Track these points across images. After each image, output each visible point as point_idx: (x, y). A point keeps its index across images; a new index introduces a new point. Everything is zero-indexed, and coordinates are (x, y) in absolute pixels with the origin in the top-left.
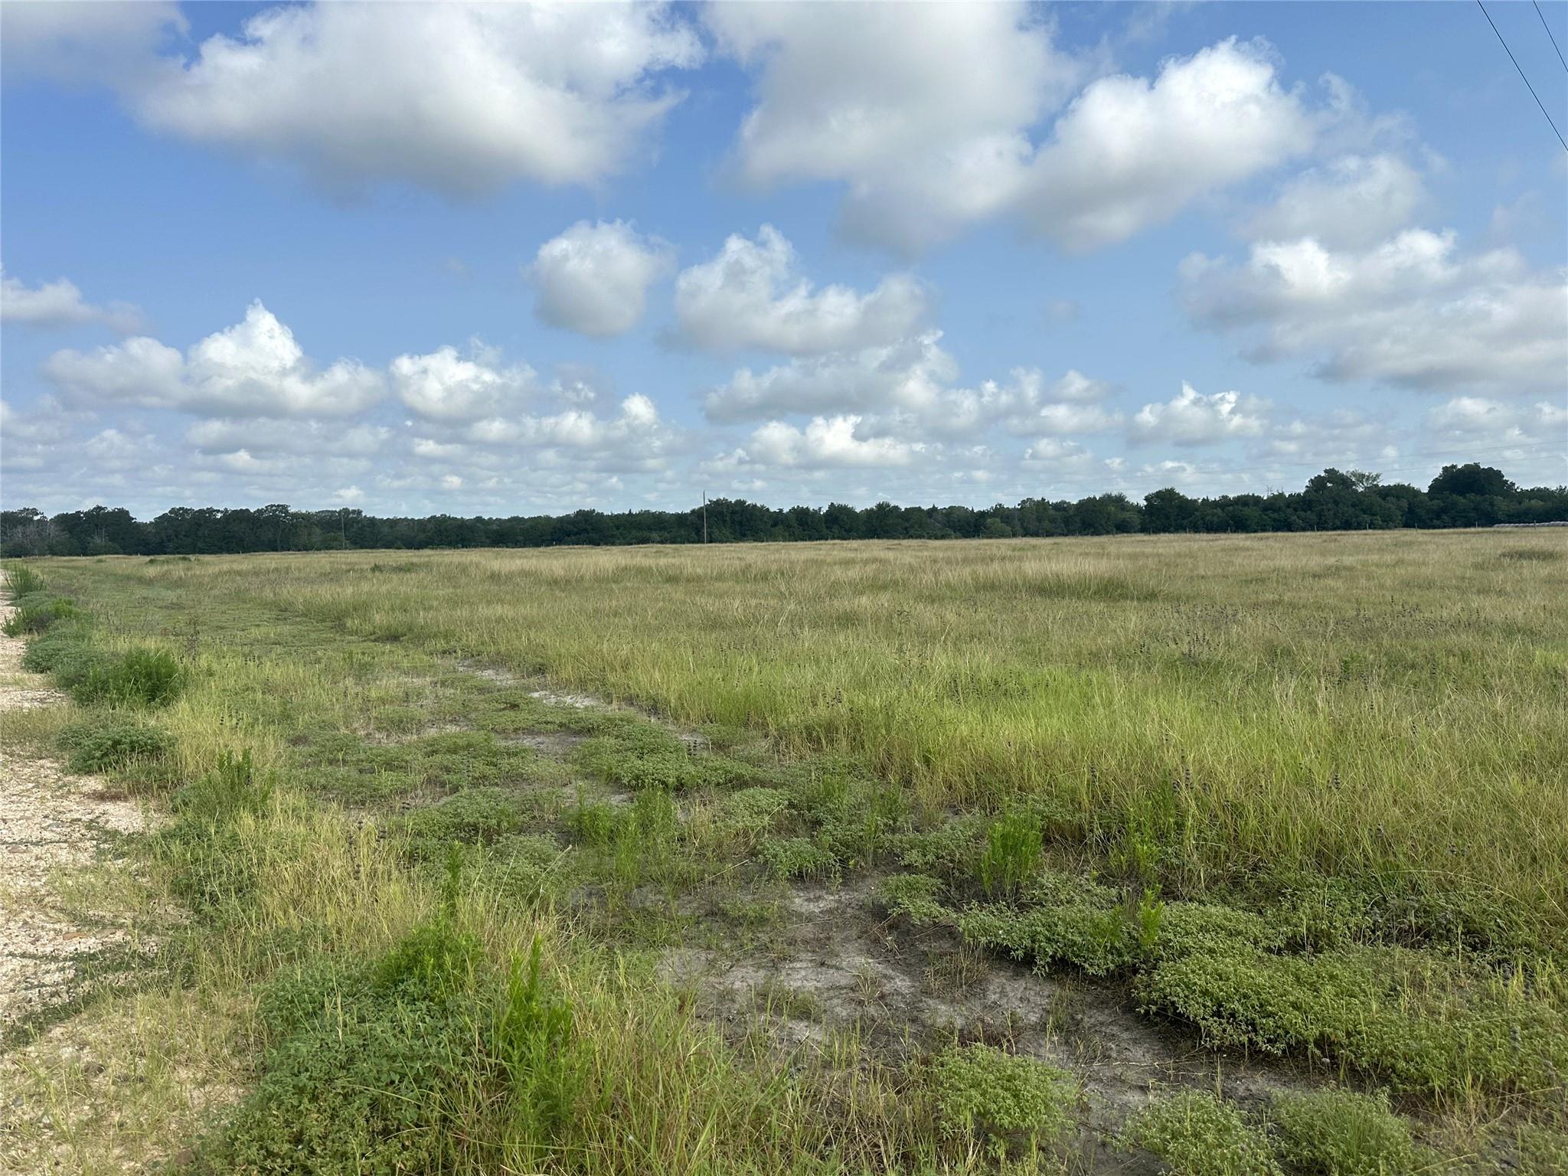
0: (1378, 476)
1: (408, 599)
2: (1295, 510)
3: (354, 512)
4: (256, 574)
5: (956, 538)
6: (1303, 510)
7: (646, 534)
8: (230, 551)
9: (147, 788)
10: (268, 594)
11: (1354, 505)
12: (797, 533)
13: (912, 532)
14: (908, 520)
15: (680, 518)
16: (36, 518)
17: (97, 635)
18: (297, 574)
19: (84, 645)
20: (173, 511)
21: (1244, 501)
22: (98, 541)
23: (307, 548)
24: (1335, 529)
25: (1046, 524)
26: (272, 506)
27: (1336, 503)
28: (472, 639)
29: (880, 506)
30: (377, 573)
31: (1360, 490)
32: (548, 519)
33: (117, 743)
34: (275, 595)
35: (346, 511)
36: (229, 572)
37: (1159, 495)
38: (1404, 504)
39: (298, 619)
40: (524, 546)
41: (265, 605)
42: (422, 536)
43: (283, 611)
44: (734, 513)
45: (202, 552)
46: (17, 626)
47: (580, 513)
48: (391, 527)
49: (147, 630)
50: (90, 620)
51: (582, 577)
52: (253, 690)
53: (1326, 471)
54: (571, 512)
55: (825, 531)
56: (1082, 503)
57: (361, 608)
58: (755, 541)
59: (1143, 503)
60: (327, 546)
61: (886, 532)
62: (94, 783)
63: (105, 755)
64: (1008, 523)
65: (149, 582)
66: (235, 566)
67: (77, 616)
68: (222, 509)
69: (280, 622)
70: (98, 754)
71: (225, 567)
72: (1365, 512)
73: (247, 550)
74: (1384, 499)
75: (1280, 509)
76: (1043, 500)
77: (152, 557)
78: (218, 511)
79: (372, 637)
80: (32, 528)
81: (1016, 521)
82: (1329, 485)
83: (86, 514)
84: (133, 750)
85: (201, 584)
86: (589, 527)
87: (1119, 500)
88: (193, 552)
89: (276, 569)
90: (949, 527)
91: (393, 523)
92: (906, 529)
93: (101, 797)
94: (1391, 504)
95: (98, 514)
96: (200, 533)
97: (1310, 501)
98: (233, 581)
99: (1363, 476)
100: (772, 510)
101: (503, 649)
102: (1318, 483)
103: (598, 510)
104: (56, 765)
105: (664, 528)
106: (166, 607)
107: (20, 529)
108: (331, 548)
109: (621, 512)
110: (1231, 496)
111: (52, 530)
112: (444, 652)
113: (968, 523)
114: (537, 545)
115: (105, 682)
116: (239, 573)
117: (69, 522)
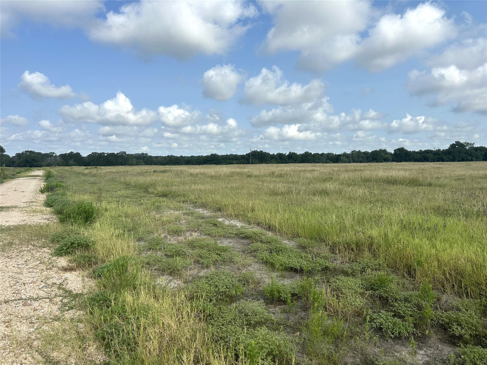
0: (474, 143)
1: (168, 182)
2: (445, 155)
3: (145, 154)
4: (118, 173)
5: (330, 163)
6: (448, 155)
7: (232, 161)
8: (109, 165)
9: (84, 266)
10: (122, 180)
11: (465, 153)
12: (279, 161)
13: (316, 161)
14: (314, 157)
15: (243, 157)
16: (54, 155)
17: (69, 194)
18: (130, 173)
19: (64, 198)
20: (92, 153)
21: (427, 152)
22: (71, 162)
23: (131, 165)
24: (459, 161)
25: (361, 159)
26: (121, 152)
27: (459, 153)
28: (193, 197)
29: (306, 153)
30: (155, 173)
31: (467, 148)
32: (202, 156)
33: (72, 243)
34: (125, 180)
35: (143, 154)
36: (109, 172)
37: (399, 149)
38: (483, 153)
39: (133, 188)
40: (195, 165)
41: (121, 183)
42: (165, 161)
43: (127, 186)
44: (259, 155)
45: (101, 165)
46: (44, 190)
47: (212, 155)
48: (156, 159)
49: (85, 192)
50: (67, 188)
51: (220, 175)
52: (121, 216)
53: (456, 142)
54: (209, 154)
55: (288, 161)
56: (372, 152)
57: (153, 185)
58: (266, 163)
59: (393, 152)
60: (137, 164)
61: (308, 161)
62: (63, 261)
63: (68, 248)
64: (348, 158)
65: (85, 175)
66: (111, 170)
67: (63, 186)
68: (107, 153)
69: (127, 189)
70: (65, 248)
71: (108, 170)
72: (469, 156)
73: (114, 165)
74: (476, 151)
75: (440, 154)
76: (360, 151)
77: (86, 167)
78: (106, 153)
79: (158, 195)
80: (53, 158)
81: (350, 158)
82: (457, 146)
83: (68, 154)
84: (79, 246)
85: (101, 176)
86: (215, 159)
87: (385, 151)
88: (98, 166)
89: (124, 171)
90: (328, 159)
91: (157, 157)
92: (314, 160)
93: (65, 270)
94: (479, 153)
95: (71, 154)
96: (100, 160)
97: (450, 152)
98: (111, 175)
99: (468, 143)
100: (271, 154)
101: (204, 201)
102: (453, 146)
103: (217, 154)
104: (49, 251)
105: (237, 159)
106: (91, 183)
107: (49, 158)
108: (139, 165)
109: (224, 154)
110: (423, 150)
111: (59, 159)
112: (184, 202)
113: (334, 158)
114: (199, 164)
115: (69, 214)
116: (112, 172)
117: (63, 156)
